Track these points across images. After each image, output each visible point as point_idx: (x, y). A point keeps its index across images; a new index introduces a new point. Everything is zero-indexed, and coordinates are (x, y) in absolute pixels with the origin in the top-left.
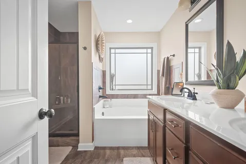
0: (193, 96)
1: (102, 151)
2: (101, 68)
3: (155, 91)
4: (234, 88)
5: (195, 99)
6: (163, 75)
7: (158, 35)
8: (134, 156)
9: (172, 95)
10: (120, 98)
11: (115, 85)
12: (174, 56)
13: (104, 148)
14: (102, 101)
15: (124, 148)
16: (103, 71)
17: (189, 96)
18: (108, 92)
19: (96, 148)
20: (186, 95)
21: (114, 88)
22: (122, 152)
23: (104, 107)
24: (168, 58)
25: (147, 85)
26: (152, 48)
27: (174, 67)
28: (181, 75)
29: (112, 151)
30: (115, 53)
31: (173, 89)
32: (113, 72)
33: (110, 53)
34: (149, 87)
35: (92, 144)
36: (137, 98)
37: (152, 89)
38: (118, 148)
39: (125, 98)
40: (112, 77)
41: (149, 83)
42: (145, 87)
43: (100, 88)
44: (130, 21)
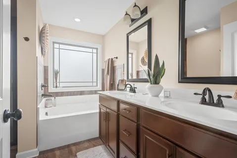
0: (133, 90)
1: (50, 154)
2: (43, 63)
3: (99, 87)
4: (158, 84)
5: (134, 92)
6: (108, 73)
7: (102, 38)
8: (87, 148)
9: (118, 90)
10: (65, 96)
11: (59, 82)
12: (117, 58)
13: (52, 150)
14: (44, 100)
15: (75, 144)
16: (45, 67)
17: (130, 90)
18: (51, 89)
19: (41, 153)
20: (128, 89)
21: (58, 86)
22: (74, 148)
23: (46, 107)
24: (112, 59)
25: (93, 82)
26: (97, 49)
27: (117, 68)
28: (123, 74)
29: (62, 150)
30: (59, 49)
31: (118, 85)
32: (56, 68)
33: (54, 48)
34: (95, 84)
35: (36, 149)
36: (83, 94)
37: (97, 86)
38: (68, 146)
39: (71, 95)
40: (56, 74)
41: (95, 80)
42: (91, 84)
43: (43, 86)
44: (77, 20)
